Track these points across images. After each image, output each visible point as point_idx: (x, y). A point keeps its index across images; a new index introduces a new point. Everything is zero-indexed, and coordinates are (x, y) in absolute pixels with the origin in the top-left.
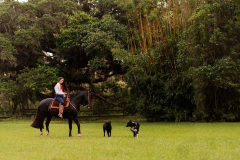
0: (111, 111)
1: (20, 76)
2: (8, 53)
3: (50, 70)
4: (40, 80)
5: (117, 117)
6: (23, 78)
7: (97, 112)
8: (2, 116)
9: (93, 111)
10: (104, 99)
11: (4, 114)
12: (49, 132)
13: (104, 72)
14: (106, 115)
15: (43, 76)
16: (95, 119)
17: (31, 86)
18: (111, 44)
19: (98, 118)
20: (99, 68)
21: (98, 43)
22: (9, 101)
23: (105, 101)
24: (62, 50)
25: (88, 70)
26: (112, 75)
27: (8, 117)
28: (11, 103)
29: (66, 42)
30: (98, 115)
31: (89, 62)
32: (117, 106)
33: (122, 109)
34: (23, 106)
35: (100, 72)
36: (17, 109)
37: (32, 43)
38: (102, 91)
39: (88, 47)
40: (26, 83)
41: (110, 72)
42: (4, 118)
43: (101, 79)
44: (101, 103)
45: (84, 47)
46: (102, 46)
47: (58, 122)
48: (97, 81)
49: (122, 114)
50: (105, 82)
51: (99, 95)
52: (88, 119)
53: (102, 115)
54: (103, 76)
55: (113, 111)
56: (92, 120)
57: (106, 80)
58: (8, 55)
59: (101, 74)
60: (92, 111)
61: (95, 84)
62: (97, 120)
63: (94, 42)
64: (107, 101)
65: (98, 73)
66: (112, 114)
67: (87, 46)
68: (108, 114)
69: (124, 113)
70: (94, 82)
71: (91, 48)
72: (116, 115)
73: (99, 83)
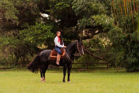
0: (96, 63)
1: (20, 32)
2: (11, 13)
3: (45, 27)
4: (37, 35)
5: (102, 68)
6: (23, 33)
7: (85, 65)
8: (7, 67)
9: (82, 63)
10: (91, 53)
11: (8, 65)
12: (44, 78)
13: (91, 30)
14: (92, 67)
15: (40, 31)
16: (83, 70)
17: (29, 40)
18: (96, 7)
19: (86, 69)
20: (87, 27)
21: (86, 5)
22: (12, 55)
23: (92, 55)
24: (55, 10)
25: (77, 29)
26: (98, 33)
27: (11, 68)
28: (14, 56)
29: (59, 4)
30: (86, 67)
31: (78, 21)
32: (101, 59)
33: (106, 62)
34: (23, 59)
35: (88, 31)
36: (19, 61)
37: (30, 5)
38: (89, 47)
39: (78, 9)
40: (25, 37)
41: (96, 31)
42: (8, 68)
43: (89, 36)
44: (89, 57)
45: (74, 9)
46: (89, 8)
47: (52, 72)
48: (85, 38)
49: (106, 66)
50: (92, 39)
51: (87, 50)
52: (77, 70)
53: (89, 67)
54: (90, 34)
55: (98, 64)
56: (80, 71)
57: (93, 37)
58: (11, 15)
59: (89, 32)
60: (80, 63)
61: (83, 41)
62: (85, 71)
63: (82, 4)
64: (93, 55)
65: (86, 32)
66: (97, 66)
67: (76, 8)
68: (95, 66)
69: (107, 65)
70: (82, 39)
71: (80, 10)
72: (101, 67)
73: (87, 40)
